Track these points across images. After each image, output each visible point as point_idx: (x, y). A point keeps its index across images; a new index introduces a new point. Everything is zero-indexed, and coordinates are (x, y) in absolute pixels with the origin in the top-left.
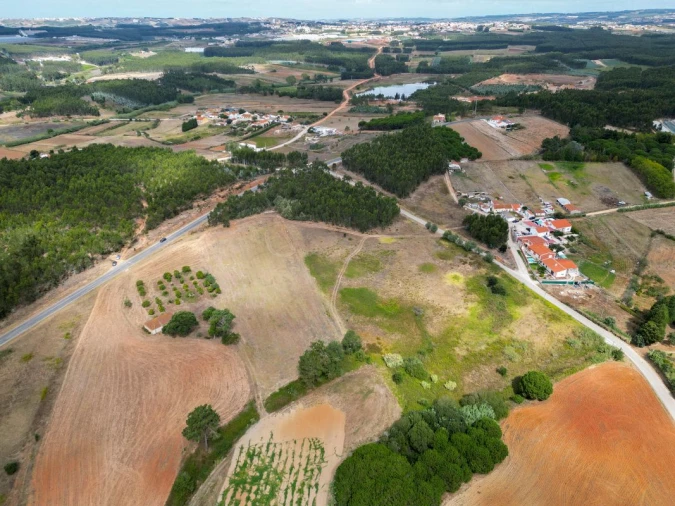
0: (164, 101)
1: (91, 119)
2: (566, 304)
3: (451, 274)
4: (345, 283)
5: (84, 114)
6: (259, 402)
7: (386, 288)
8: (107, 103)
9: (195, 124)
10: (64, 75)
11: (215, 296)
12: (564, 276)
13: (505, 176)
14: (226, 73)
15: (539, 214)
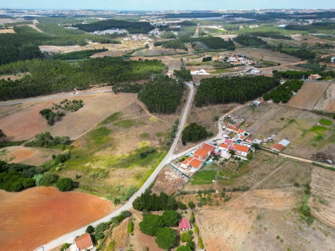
0: (220, 48)
1: (183, 51)
2: (157, 177)
3: (146, 141)
4: (109, 126)
5: (182, 49)
6: (27, 142)
7: (117, 134)
8: (196, 46)
9: (210, 59)
10: (206, 34)
11: (72, 111)
12: (185, 167)
13: (279, 117)
14: (274, 38)
15: (248, 141)
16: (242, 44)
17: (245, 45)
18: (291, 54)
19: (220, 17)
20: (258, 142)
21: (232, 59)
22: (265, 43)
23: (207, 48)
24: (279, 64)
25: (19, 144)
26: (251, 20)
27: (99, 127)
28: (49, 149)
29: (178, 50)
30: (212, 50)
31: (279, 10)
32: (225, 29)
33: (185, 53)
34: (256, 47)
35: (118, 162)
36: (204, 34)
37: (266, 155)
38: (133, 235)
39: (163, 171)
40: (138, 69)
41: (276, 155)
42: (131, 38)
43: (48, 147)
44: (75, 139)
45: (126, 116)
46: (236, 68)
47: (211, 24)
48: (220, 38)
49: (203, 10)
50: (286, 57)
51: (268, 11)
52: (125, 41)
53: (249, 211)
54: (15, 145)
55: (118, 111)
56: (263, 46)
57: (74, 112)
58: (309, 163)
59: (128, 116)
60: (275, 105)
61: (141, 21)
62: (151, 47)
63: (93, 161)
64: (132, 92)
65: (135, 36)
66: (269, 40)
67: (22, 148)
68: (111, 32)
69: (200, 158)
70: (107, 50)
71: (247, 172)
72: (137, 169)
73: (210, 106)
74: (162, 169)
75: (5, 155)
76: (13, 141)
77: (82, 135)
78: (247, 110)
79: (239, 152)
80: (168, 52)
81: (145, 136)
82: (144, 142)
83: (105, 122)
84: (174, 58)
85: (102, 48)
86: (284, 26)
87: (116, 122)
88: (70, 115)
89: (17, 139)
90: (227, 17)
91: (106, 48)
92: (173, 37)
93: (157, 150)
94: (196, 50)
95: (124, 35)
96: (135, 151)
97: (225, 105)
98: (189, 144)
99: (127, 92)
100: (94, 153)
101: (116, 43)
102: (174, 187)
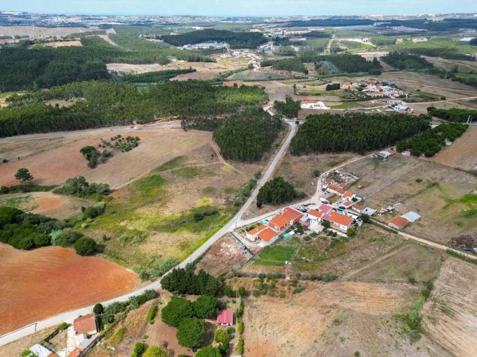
0: (357, 72)
1: (301, 74)
2: (209, 249)
3: (209, 199)
4: (165, 174)
5: (300, 72)
6: (58, 188)
7: (172, 186)
8: (321, 68)
9: (337, 87)
10: (342, 50)
11: (123, 151)
12: (251, 239)
13: (415, 178)
14: (447, 58)
15: (355, 209)
16: (395, 66)
17: (398, 67)
18: (468, 84)
19: (370, 26)
20: (370, 212)
21: (371, 87)
22: (431, 65)
23: (337, 71)
24: (443, 98)
25: (47, 189)
26: (417, 30)
27: (151, 175)
28: (82, 199)
29: (294, 73)
30: (345, 73)
31: (469, 14)
32: (374, 43)
33: (303, 78)
34: (416, 71)
35: (163, 224)
36: (339, 50)
37: (378, 233)
38: (152, 323)
39: (221, 240)
40: (224, 98)
41: (392, 235)
42: (231, 54)
43: (80, 197)
44: (117, 188)
45: (190, 162)
46: (373, 102)
47: (352, 36)
48: (360, 57)
49: (347, 15)
50: (459, 87)
51: (449, 17)
52: (222, 59)
53: (325, 310)
54: (42, 190)
55: (182, 154)
56: (427, 69)
57: (125, 152)
58: (443, 251)
59: (194, 161)
60: (413, 159)
61: (252, 31)
62: (257, 68)
63: (131, 220)
64: (207, 130)
65: (238, 53)
66: (438, 62)
67: (50, 195)
68: (205, 46)
69: (276, 227)
70: (195, 71)
71: (341, 254)
72: (186, 235)
73: (312, 156)
74: (220, 239)
75: (27, 202)
76: (41, 185)
77: (127, 184)
78: (367, 165)
79: (337, 224)
80: (279, 76)
81: (209, 191)
82: (205, 199)
83: (162, 168)
84: (286, 83)
85: (188, 68)
86: (469, 39)
87: (176, 169)
88: (119, 156)
89: (47, 183)
90: (382, 25)
91: (193, 68)
92: (291, 53)
93: (220, 212)
94: (320, 74)
95: (222, 51)
96: (190, 210)
97: (336, 155)
98: (266, 207)
99: (200, 130)
100: (136, 208)
101: (209, 61)
102: (229, 264)
